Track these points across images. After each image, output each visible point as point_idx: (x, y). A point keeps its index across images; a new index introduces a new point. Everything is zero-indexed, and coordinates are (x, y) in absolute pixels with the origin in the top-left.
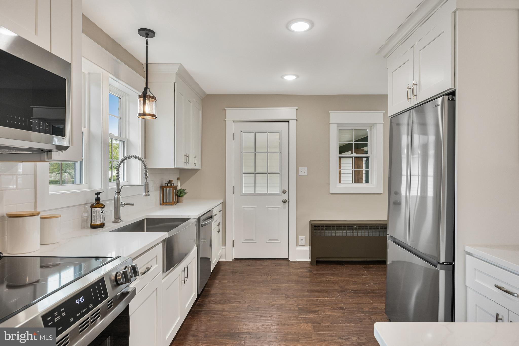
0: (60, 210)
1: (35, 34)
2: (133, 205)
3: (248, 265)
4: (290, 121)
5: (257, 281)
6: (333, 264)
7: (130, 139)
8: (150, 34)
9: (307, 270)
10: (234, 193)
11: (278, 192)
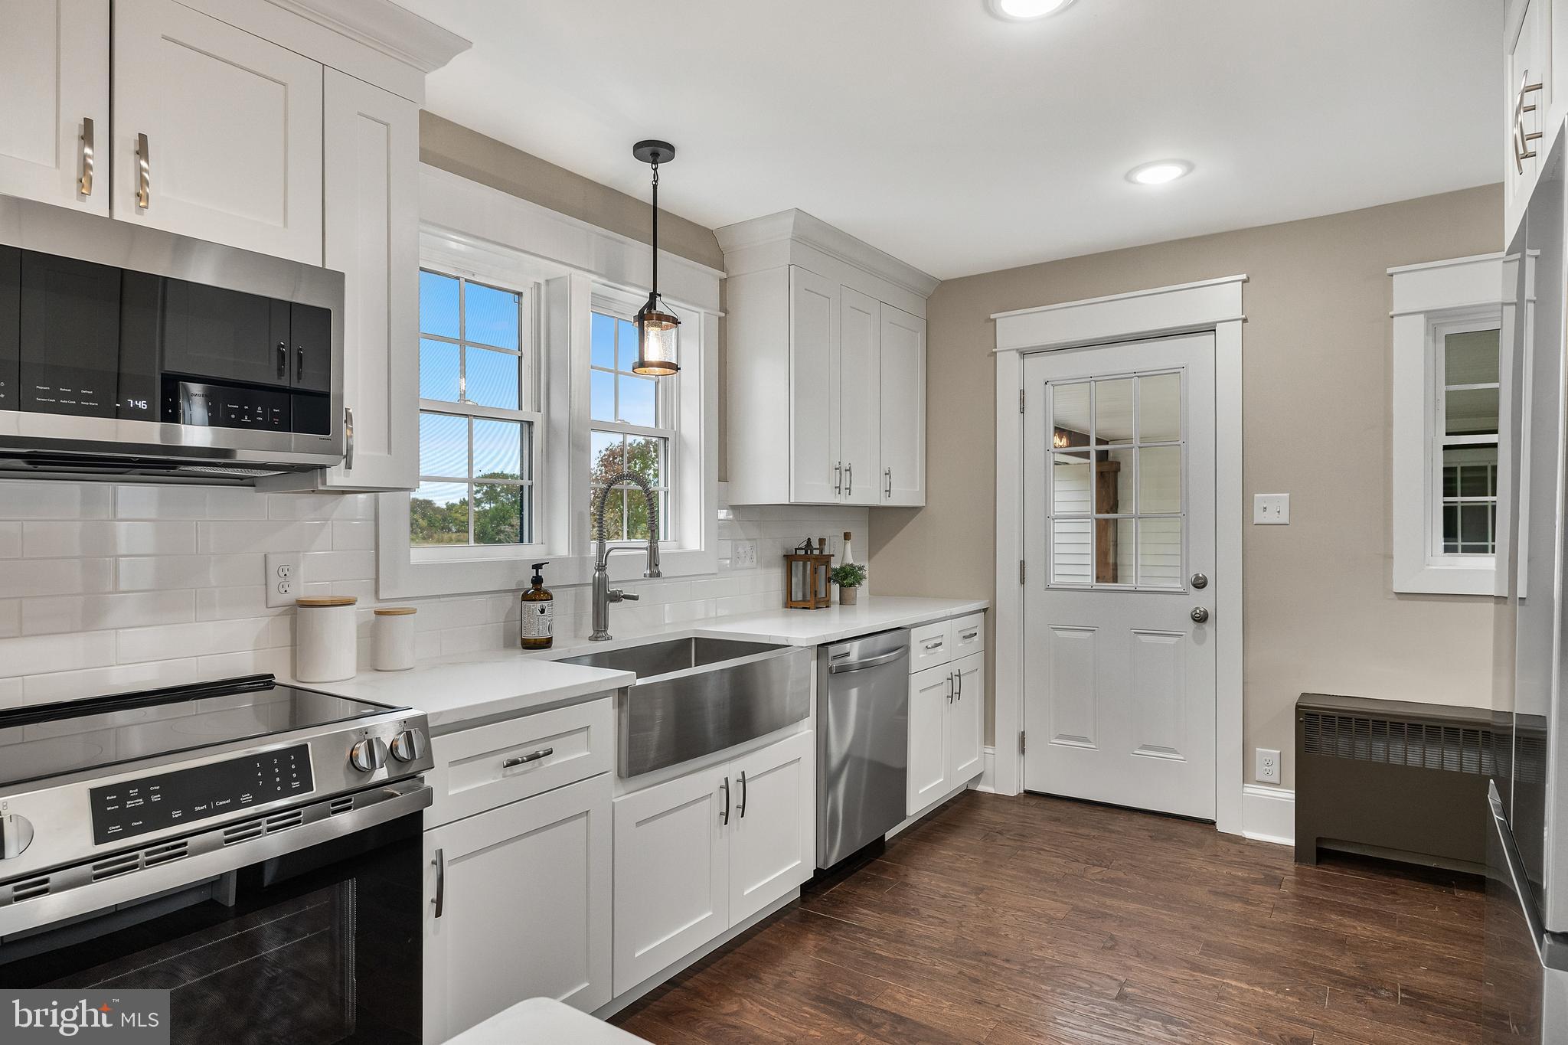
0: (441, 599)
1: (282, 225)
2: (635, 598)
3: (1057, 820)
4: (1219, 327)
5: (1046, 873)
6: (1398, 876)
7: (683, 431)
8: (662, 151)
9: (1263, 877)
10: (1022, 581)
11: (1177, 586)
